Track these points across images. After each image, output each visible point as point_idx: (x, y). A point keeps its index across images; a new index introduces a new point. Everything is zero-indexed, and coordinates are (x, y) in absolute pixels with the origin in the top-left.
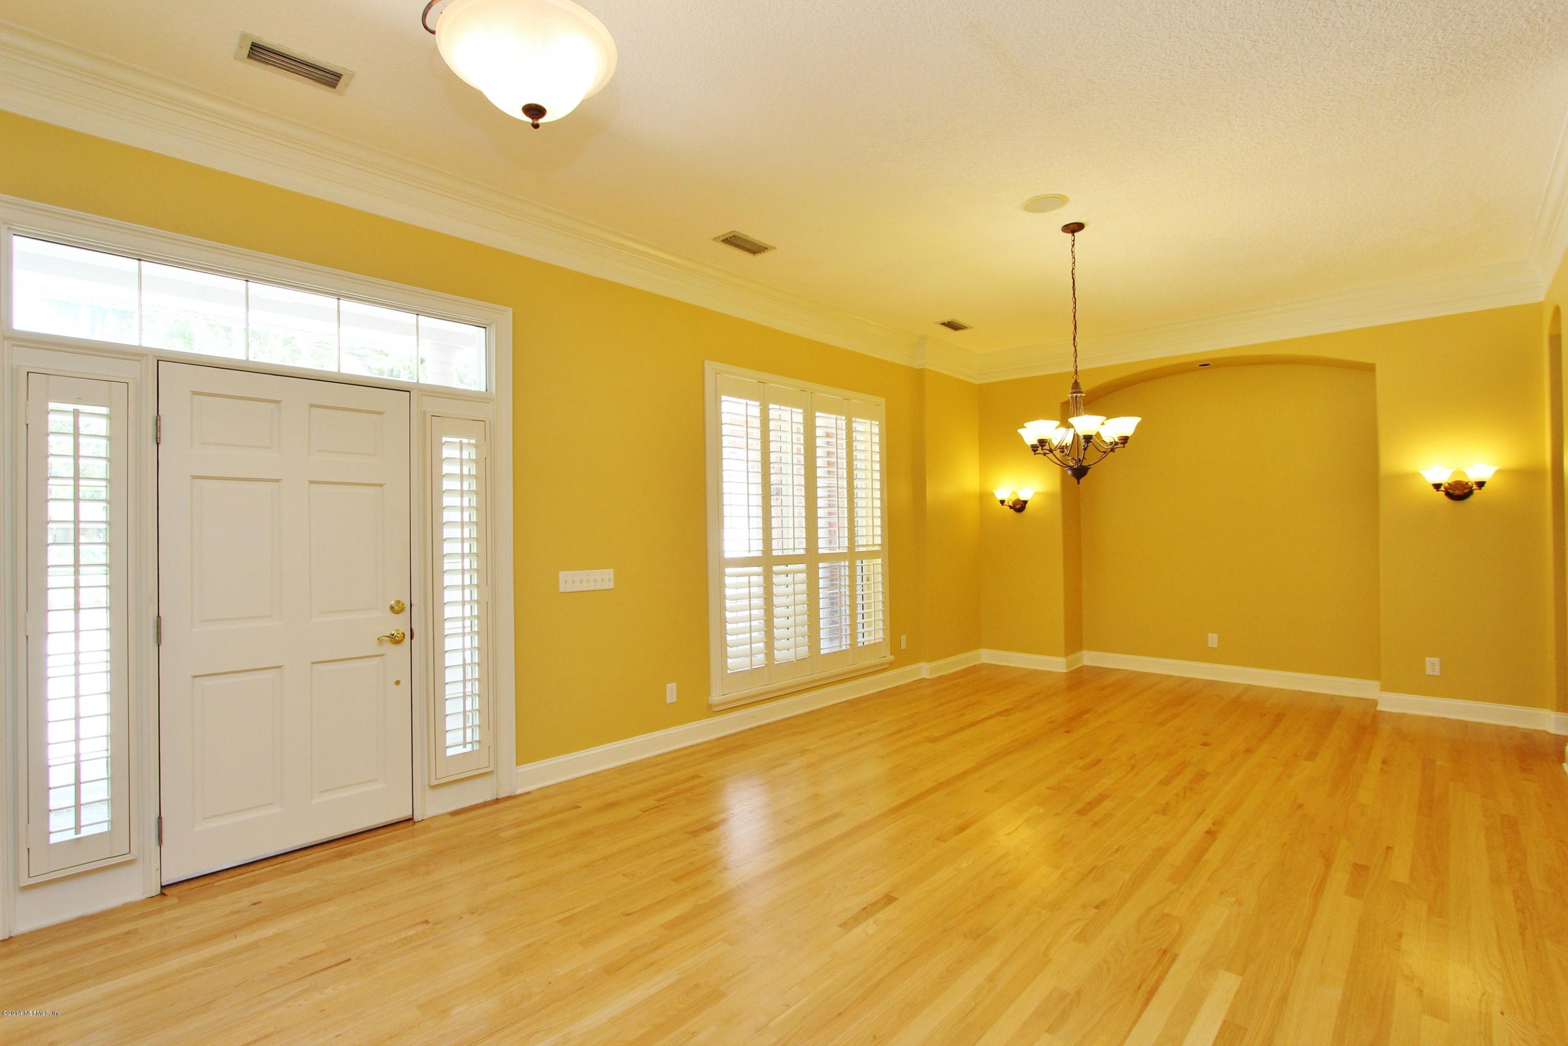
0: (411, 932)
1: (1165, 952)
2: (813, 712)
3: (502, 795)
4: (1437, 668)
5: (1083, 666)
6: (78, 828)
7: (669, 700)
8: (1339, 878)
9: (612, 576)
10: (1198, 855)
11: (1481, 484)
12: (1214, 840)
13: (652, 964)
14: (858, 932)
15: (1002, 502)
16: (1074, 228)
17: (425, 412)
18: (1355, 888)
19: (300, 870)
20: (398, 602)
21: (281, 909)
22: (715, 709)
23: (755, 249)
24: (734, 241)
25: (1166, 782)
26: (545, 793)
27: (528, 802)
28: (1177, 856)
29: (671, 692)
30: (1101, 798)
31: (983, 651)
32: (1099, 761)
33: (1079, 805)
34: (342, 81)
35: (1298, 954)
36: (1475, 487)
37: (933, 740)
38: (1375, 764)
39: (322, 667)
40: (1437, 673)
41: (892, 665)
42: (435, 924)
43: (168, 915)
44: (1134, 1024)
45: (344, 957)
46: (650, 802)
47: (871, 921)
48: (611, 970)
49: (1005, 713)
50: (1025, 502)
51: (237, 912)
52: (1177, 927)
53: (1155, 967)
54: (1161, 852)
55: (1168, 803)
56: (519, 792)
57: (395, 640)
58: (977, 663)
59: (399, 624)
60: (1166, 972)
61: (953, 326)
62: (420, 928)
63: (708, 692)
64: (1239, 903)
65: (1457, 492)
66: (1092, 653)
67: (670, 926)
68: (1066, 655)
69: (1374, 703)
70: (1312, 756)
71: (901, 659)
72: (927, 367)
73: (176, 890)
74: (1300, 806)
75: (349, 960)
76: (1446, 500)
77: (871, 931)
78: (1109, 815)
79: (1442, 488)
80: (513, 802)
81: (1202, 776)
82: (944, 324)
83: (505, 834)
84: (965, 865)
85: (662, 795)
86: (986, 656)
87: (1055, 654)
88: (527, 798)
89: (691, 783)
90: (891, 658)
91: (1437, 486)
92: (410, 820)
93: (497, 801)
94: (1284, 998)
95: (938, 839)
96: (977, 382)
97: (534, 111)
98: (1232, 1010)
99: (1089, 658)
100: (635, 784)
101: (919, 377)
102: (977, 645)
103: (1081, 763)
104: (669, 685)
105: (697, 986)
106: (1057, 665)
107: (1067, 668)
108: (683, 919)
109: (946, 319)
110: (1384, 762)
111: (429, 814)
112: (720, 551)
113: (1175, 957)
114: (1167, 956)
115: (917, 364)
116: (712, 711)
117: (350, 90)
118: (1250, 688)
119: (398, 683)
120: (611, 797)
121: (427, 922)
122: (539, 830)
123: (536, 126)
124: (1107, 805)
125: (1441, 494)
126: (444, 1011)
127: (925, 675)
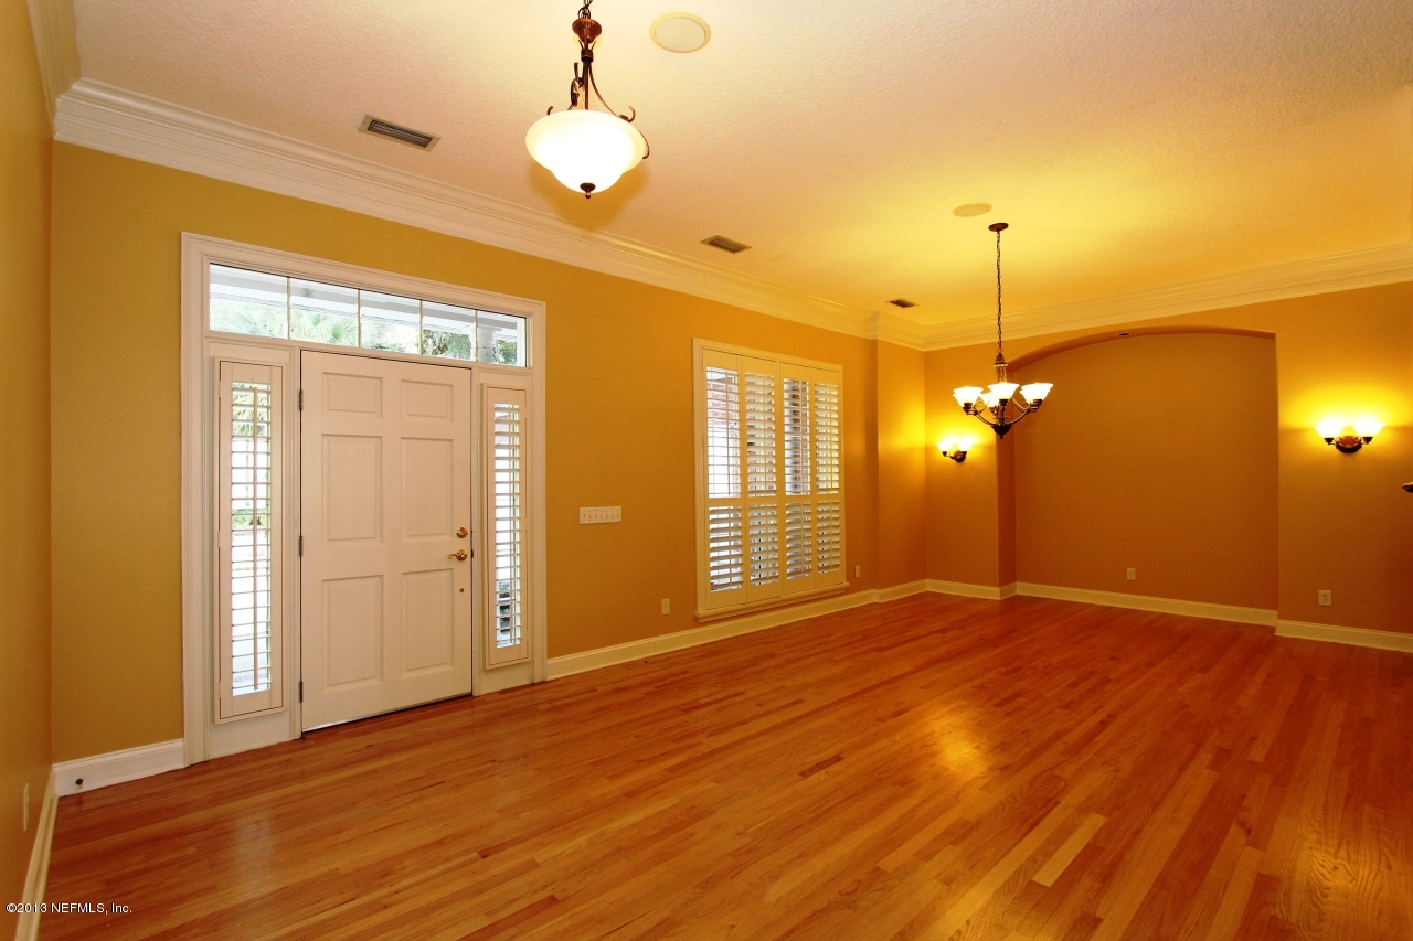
0: (483, 767)
1: (1050, 800)
2: (780, 627)
3: (537, 680)
4: (1329, 599)
5: (1016, 596)
6: (256, 686)
7: (664, 613)
8: (1205, 756)
9: (620, 512)
10: (1089, 738)
11: (1368, 439)
12: (1106, 728)
13: (660, 792)
14: (813, 778)
15: (945, 453)
16: (998, 227)
17: (482, 385)
18: (1215, 765)
19: (396, 726)
20: (462, 529)
21: (387, 750)
22: (701, 621)
23: (734, 248)
24: (717, 243)
25: (1073, 686)
26: (569, 680)
27: (558, 686)
28: (1072, 738)
29: (666, 606)
30: (1017, 695)
31: (928, 581)
32: (1019, 669)
33: (997, 700)
34: (432, 142)
35: (1157, 805)
36: (1363, 441)
37: (880, 650)
38: (1260, 677)
39: (409, 577)
40: (1329, 603)
41: (847, 591)
42: (501, 762)
43: (311, 751)
44: (1018, 842)
45: (440, 780)
46: (651, 689)
47: (823, 772)
48: (631, 794)
49: (943, 631)
50: (965, 453)
51: (358, 751)
52: (1063, 784)
53: (1041, 808)
54: (1058, 736)
55: (1072, 702)
56: (549, 678)
57: (461, 558)
58: (923, 591)
59: (463, 546)
60: (1049, 812)
61: (901, 304)
62: (490, 765)
63: (695, 606)
64: (1117, 771)
65: (1348, 446)
66: (1025, 584)
67: (672, 769)
68: (1001, 585)
69: (1272, 629)
70: (1205, 670)
71: (855, 585)
72: (879, 338)
73: (312, 736)
74: (1186, 706)
75: (443, 782)
76: (1337, 452)
77: (823, 778)
78: (1021, 708)
79: (1334, 442)
80: (545, 686)
81: (1106, 681)
82: (893, 302)
83: (541, 707)
84: (898, 738)
85: (661, 683)
86: (930, 585)
87: (992, 584)
88: (556, 683)
89: (682, 676)
90: (846, 584)
91: (1329, 440)
92: (469, 696)
93: (533, 685)
94: (1139, 831)
95: (879, 720)
96: (923, 350)
97: (588, 187)
98: (1096, 837)
99: (1022, 589)
100: (637, 676)
101: (872, 347)
102: (923, 576)
103: (1003, 670)
104: (664, 601)
105: (694, 807)
106: (993, 593)
107: (1001, 596)
108: (680, 766)
109: (895, 298)
110: (1269, 676)
111: (484, 692)
112: (706, 492)
113: (1057, 803)
114: (1050, 803)
115: (870, 336)
116: (697, 622)
117: (436, 149)
118: (1164, 615)
119: (462, 590)
120: (621, 685)
121: (494, 761)
122: (568, 705)
123: (588, 197)
124: (1021, 700)
125: (1332, 447)
126: (516, 814)
127: (875, 600)
